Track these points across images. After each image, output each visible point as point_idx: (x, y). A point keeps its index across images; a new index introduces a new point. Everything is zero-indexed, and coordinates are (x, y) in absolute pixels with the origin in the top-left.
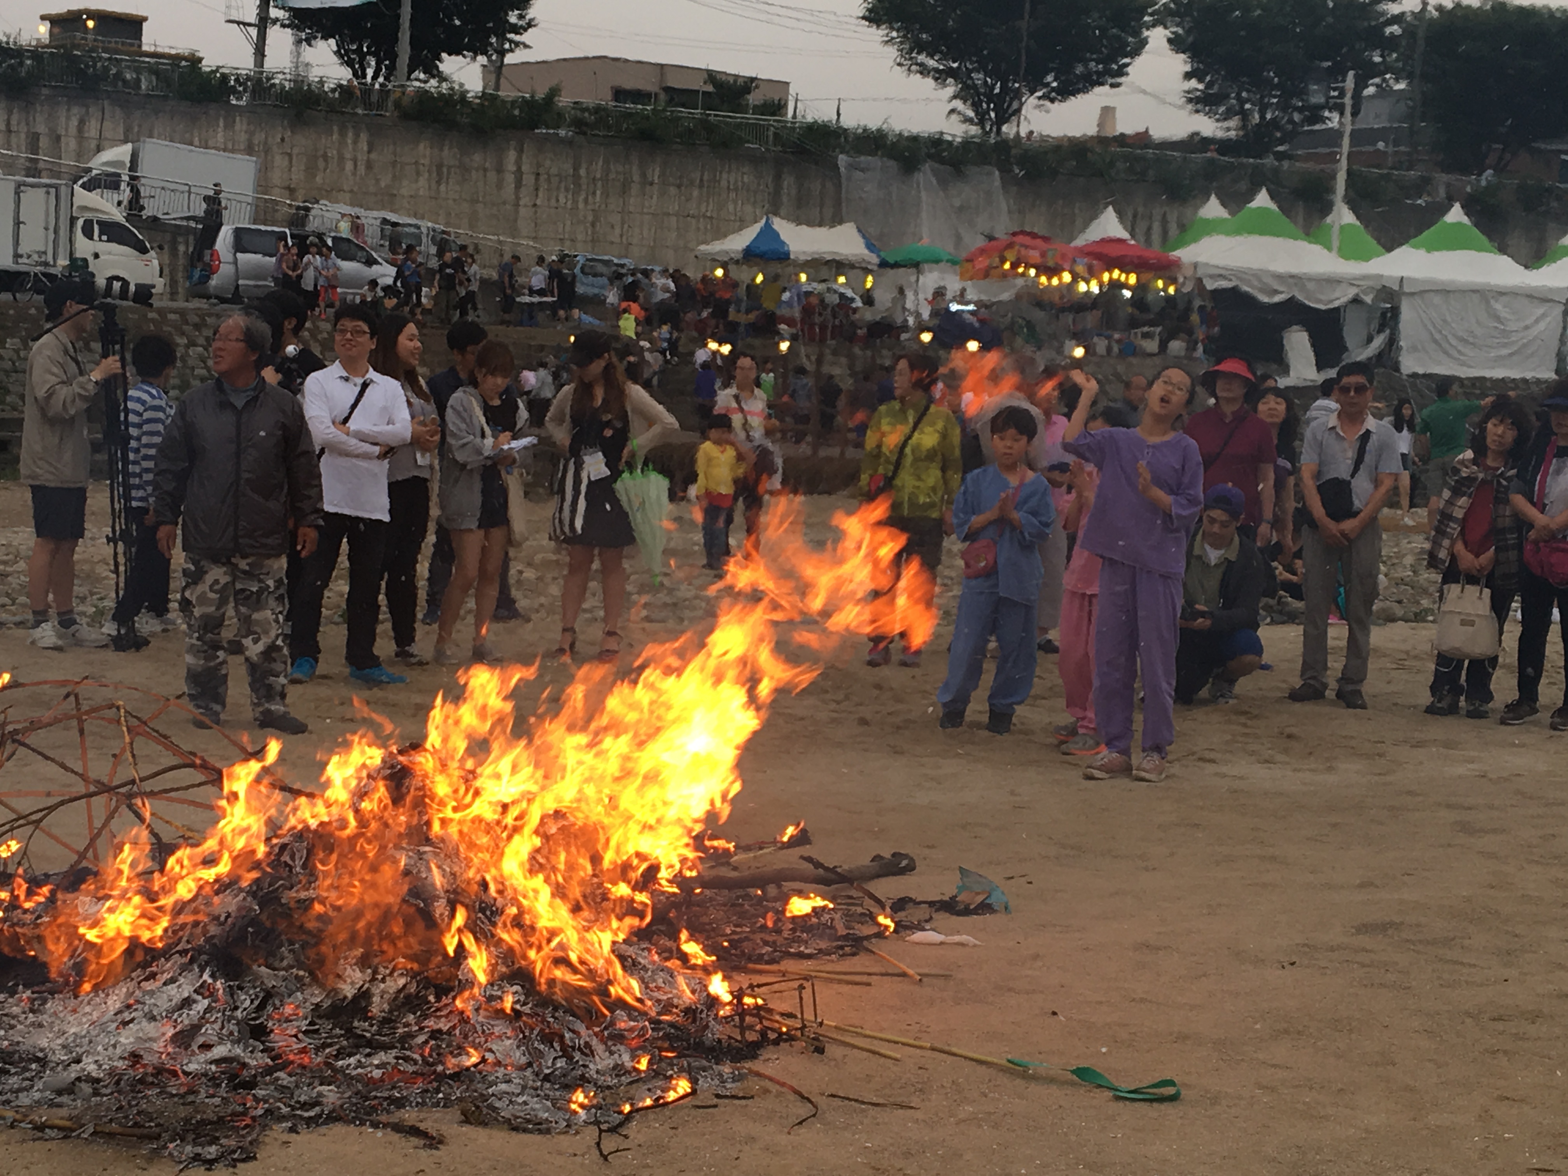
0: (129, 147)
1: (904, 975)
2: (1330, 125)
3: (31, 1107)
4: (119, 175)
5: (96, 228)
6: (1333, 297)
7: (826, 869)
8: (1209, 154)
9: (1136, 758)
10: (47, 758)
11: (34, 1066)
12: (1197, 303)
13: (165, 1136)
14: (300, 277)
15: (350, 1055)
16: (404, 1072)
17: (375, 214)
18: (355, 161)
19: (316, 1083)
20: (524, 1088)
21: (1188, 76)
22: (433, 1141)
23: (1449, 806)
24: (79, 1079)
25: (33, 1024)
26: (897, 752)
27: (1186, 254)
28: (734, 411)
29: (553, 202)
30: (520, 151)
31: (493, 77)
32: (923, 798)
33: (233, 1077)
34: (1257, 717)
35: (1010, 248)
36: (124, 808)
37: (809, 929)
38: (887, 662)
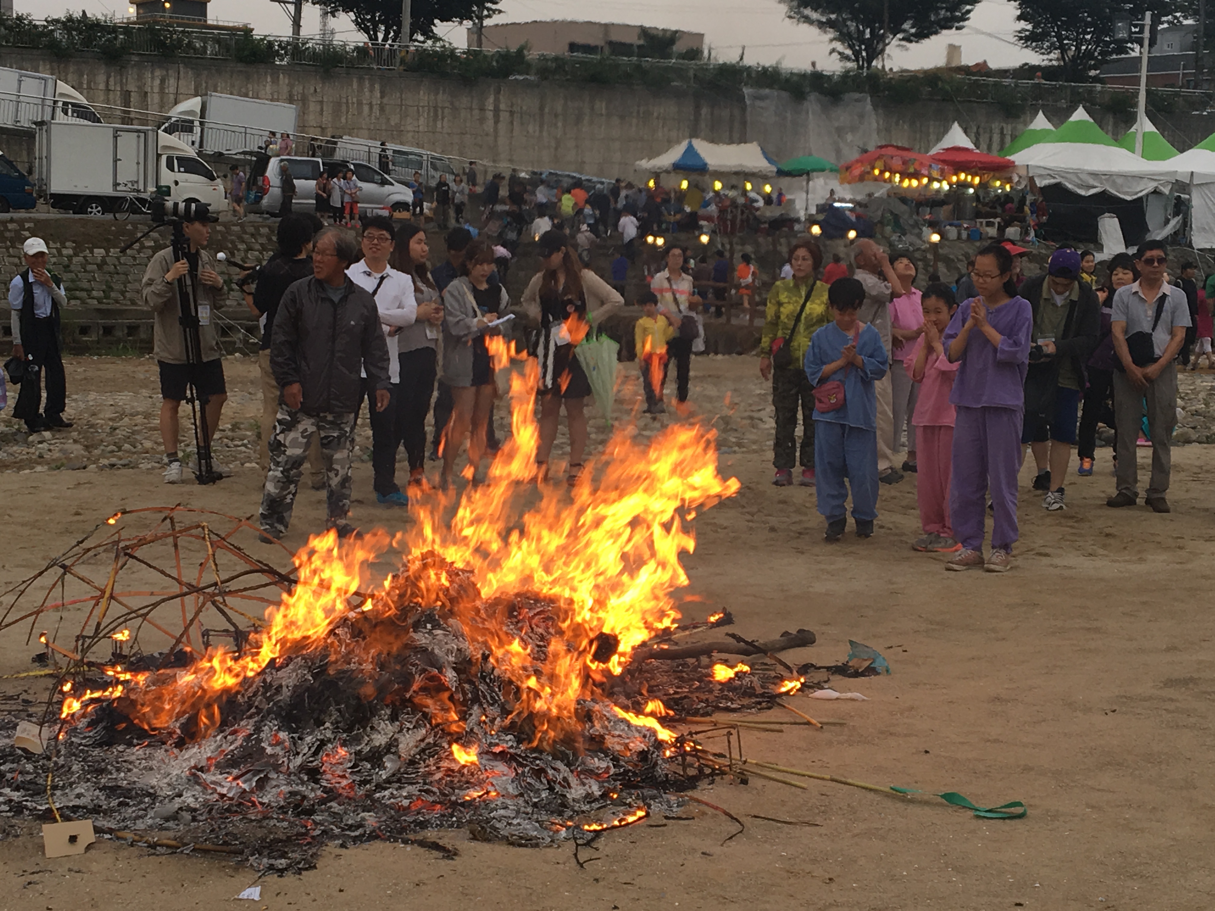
0: (199, 98)
1: (808, 723)
2: (1133, 55)
3: (145, 830)
4: (192, 122)
5: (176, 162)
6: (1139, 189)
7: (746, 643)
8: (1035, 81)
9: (988, 553)
10: (151, 566)
11: (147, 800)
12: (1030, 197)
13: (247, 851)
14: (329, 195)
15: (385, 789)
16: (426, 801)
18: (371, 105)
19: (360, 810)
20: (518, 812)
21: (1019, 18)
22: (450, 854)
24: (181, 809)
25: (145, 768)
26: (799, 551)
27: (1016, 158)
28: (667, 290)
29: (525, 134)
30: (498, 92)
31: (476, 36)
32: (819, 587)
33: (296, 806)
34: (1082, 520)
35: (879, 158)
36: (209, 604)
37: (734, 689)
38: (790, 483)
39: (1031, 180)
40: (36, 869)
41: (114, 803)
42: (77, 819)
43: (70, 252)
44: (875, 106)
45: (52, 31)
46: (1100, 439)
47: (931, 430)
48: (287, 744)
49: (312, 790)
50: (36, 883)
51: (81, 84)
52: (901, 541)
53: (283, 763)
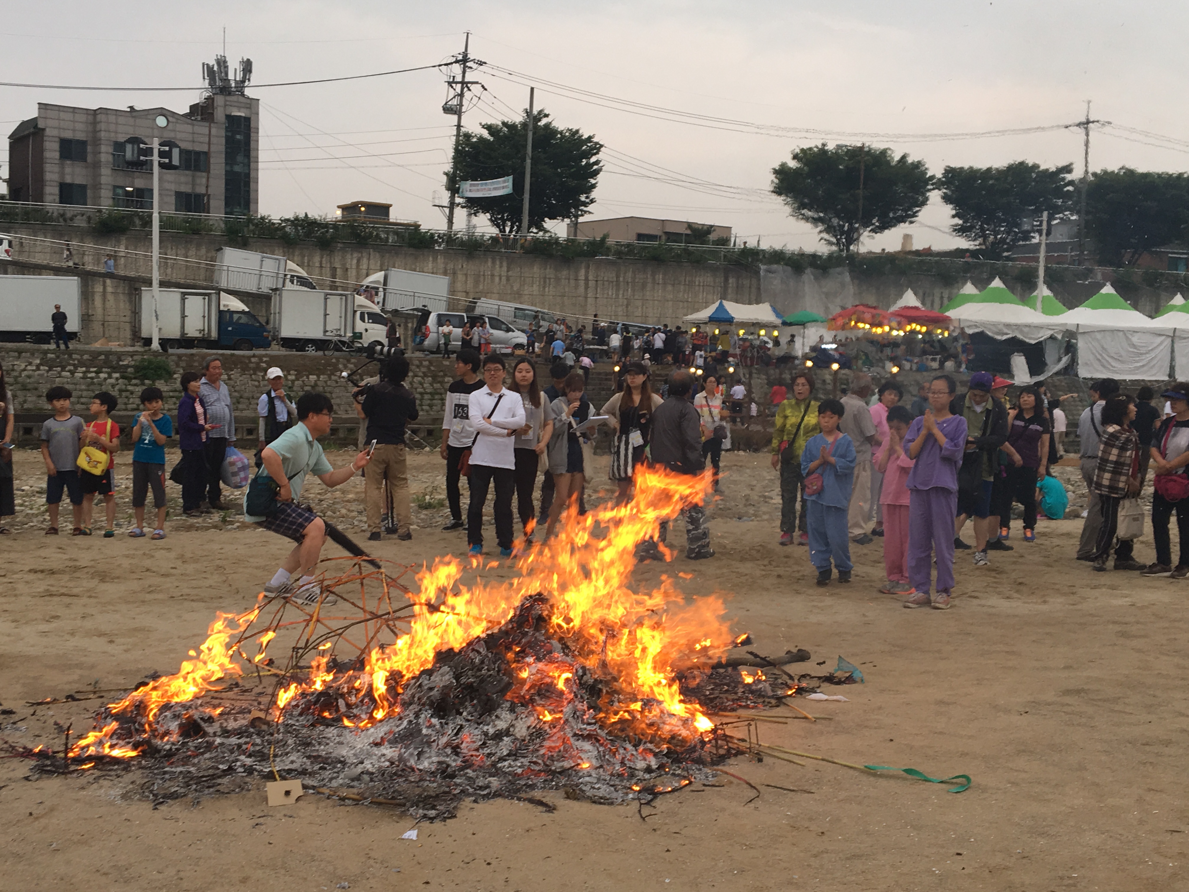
0: (383, 273)
1: (806, 718)
2: (1035, 241)
3: (337, 788)
4: (378, 288)
5: (366, 316)
6: (1040, 336)
7: (762, 658)
8: (965, 260)
9: (934, 596)
10: (345, 600)
11: (339, 765)
12: (961, 342)
13: (408, 804)
14: (471, 339)
15: (505, 760)
16: (534, 770)
17: (511, 304)
18: (500, 277)
19: (487, 776)
20: (599, 779)
21: (954, 216)
22: (550, 809)
23: (1114, 623)
24: (362, 773)
25: (338, 743)
26: (798, 592)
27: (952, 314)
28: (705, 406)
29: (605, 296)
30: (588, 267)
31: (573, 229)
32: (813, 619)
33: (443, 772)
34: (1001, 572)
35: (854, 313)
36: (384, 627)
37: (752, 692)
38: (792, 543)
39: (962, 329)
40: (262, 814)
41: (316, 767)
42: (291, 779)
43: (293, 377)
44: (853, 278)
45: (284, 227)
46: (1014, 514)
47: (893, 508)
48: (438, 727)
49: (454, 761)
50: (261, 824)
51: (303, 263)
52: (871, 586)
53: (434, 741)
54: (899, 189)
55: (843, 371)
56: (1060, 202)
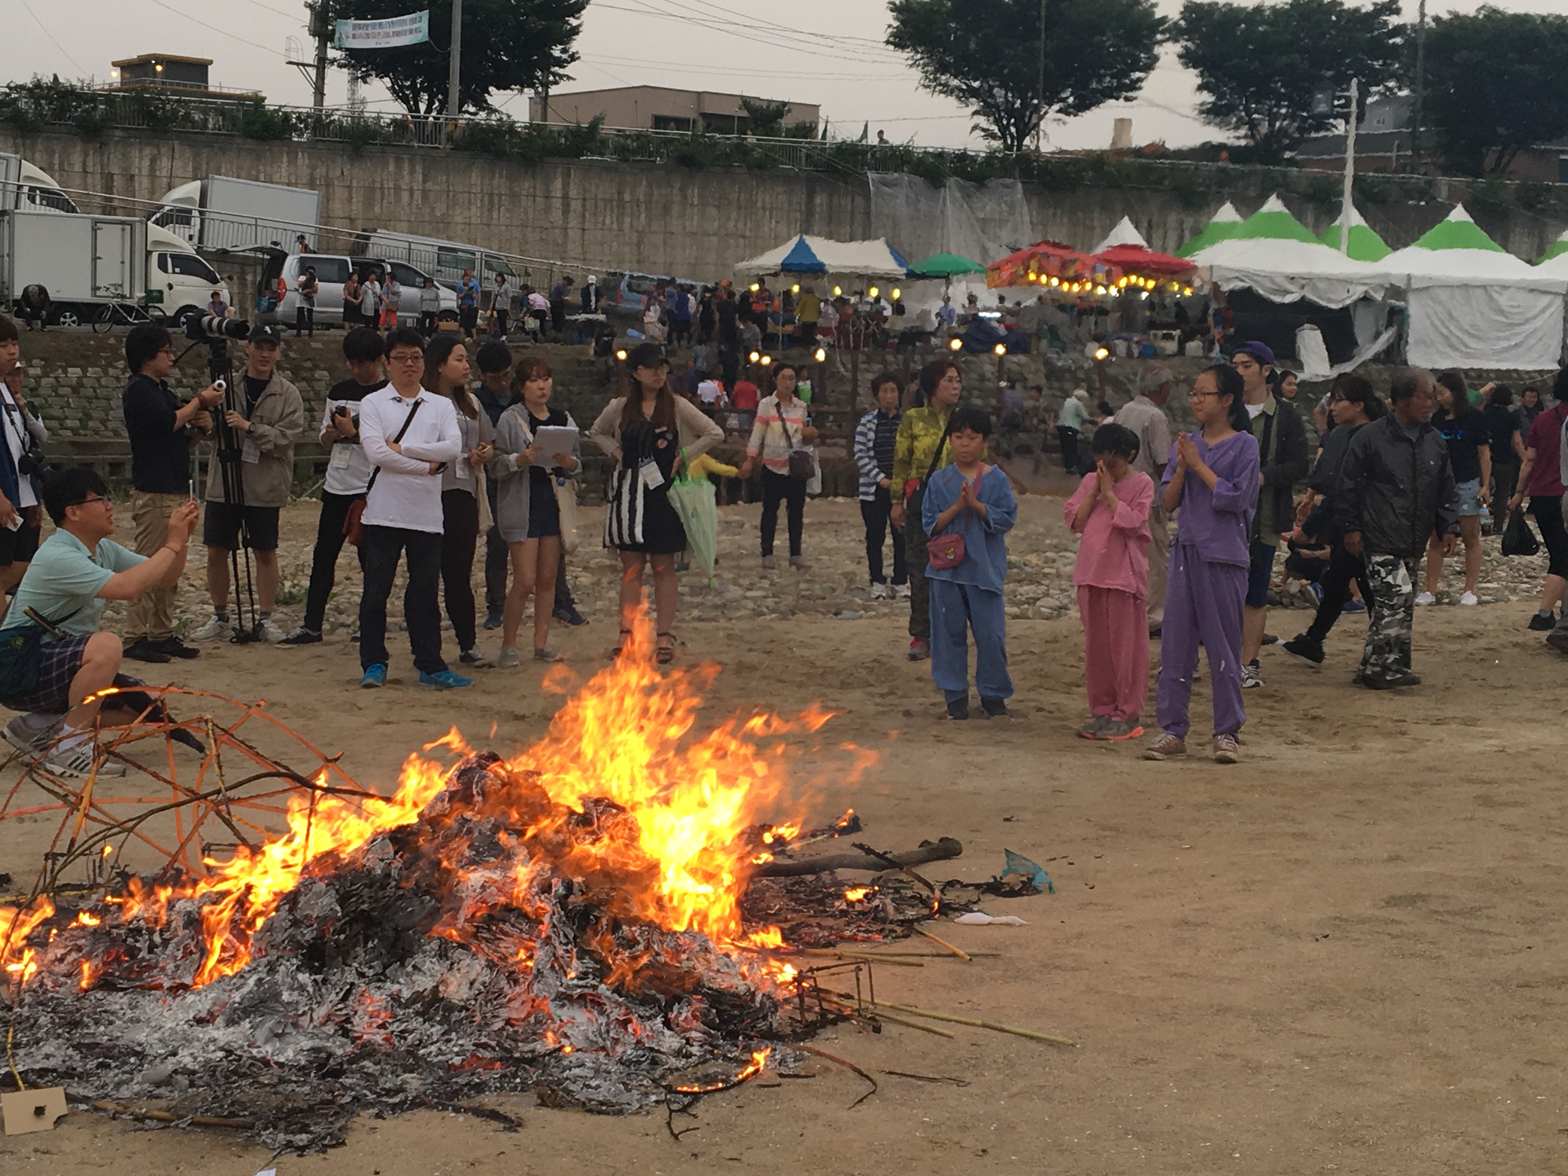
0: (198, 183)
1: (954, 955)
2: (1336, 132)
3: (130, 1099)
4: (190, 211)
5: (170, 261)
6: (1345, 295)
7: (878, 855)
8: (1220, 164)
10: (140, 768)
11: (132, 1060)
12: (1214, 306)
13: (259, 1125)
14: (361, 302)
16: (482, 1059)
17: (431, 241)
18: (411, 191)
19: (400, 1071)
20: (597, 1071)
21: (1200, 88)
22: (512, 1124)
23: (1470, 781)
24: (175, 1072)
25: (131, 1020)
26: (940, 741)
27: (1197, 258)
29: (600, 226)
30: (567, 175)
31: (539, 108)
32: (964, 785)
33: (321, 1066)
34: (1282, 699)
35: (1034, 258)
36: (212, 814)
37: (862, 914)
41: (91, 1064)
42: (45, 1086)
43: (38, 371)
44: (1028, 195)
45: (16, 99)
48: (310, 988)
49: (342, 1046)
51: (51, 165)
52: (1064, 727)
53: (304, 1013)
54: (1108, 40)
55: (1015, 358)
56: (1377, 64)
